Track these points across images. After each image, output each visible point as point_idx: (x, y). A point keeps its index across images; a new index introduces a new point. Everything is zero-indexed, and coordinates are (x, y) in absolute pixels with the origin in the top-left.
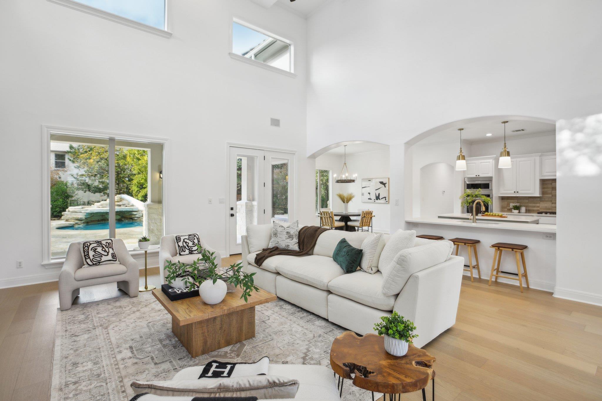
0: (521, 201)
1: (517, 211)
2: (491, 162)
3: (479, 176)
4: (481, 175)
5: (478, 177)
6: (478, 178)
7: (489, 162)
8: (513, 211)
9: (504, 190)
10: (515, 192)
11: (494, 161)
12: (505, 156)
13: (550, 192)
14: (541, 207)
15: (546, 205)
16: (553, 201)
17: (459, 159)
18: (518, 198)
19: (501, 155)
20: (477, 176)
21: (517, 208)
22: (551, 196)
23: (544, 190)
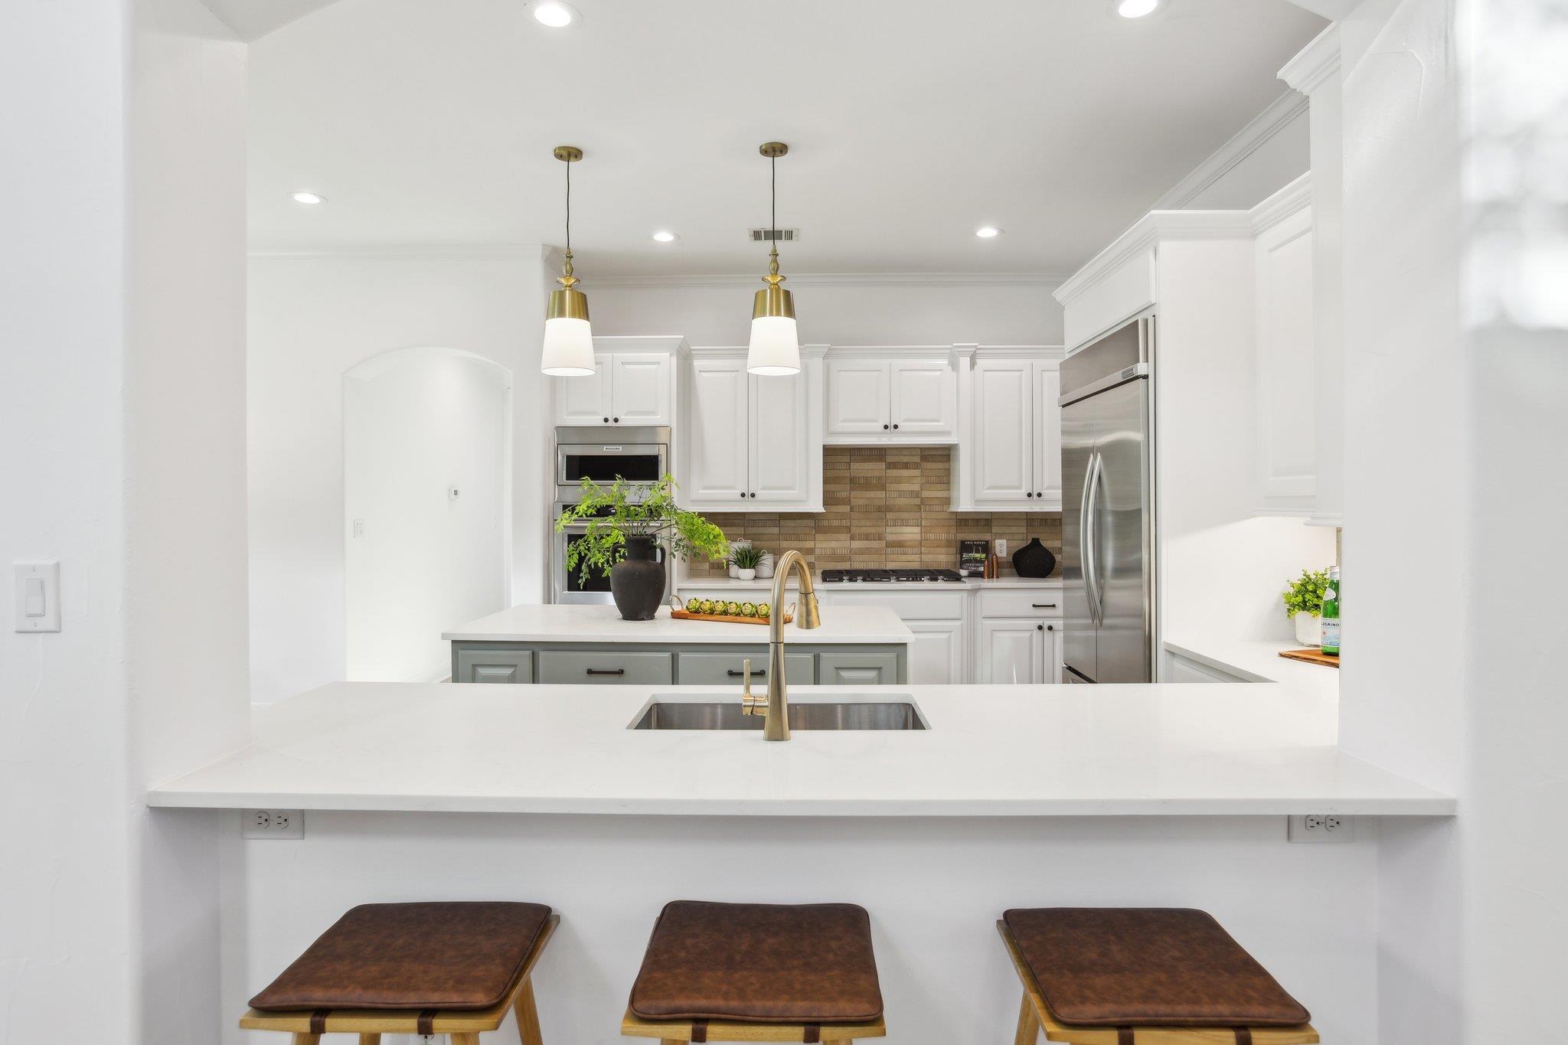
0: (754, 530)
1: (748, 573)
2: (665, 363)
3: (616, 420)
4: (626, 421)
5: (615, 424)
6: (612, 429)
7: (658, 363)
8: (734, 570)
9: (705, 488)
10: (743, 495)
11: (674, 360)
12: (778, 314)
13: (844, 494)
14: (817, 552)
15: (834, 544)
16: (853, 529)
17: (561, 313)
18: (747, 517)
19: (758, 311)
20: (611, 423)
21: (749, 559)
22: (846, 509)
23: (832, 487)
